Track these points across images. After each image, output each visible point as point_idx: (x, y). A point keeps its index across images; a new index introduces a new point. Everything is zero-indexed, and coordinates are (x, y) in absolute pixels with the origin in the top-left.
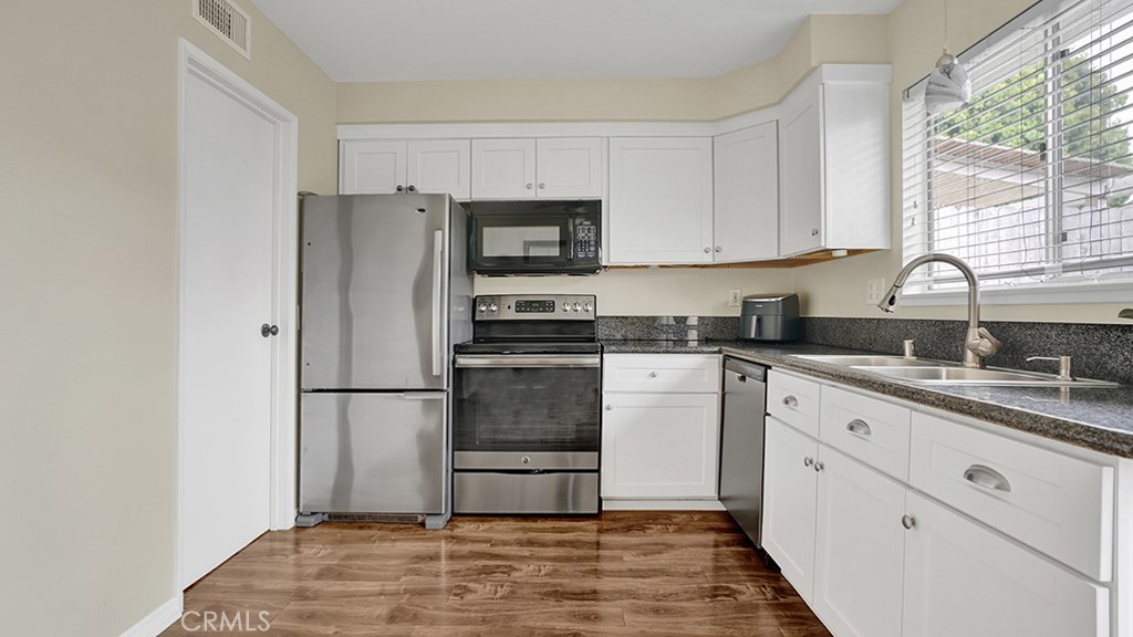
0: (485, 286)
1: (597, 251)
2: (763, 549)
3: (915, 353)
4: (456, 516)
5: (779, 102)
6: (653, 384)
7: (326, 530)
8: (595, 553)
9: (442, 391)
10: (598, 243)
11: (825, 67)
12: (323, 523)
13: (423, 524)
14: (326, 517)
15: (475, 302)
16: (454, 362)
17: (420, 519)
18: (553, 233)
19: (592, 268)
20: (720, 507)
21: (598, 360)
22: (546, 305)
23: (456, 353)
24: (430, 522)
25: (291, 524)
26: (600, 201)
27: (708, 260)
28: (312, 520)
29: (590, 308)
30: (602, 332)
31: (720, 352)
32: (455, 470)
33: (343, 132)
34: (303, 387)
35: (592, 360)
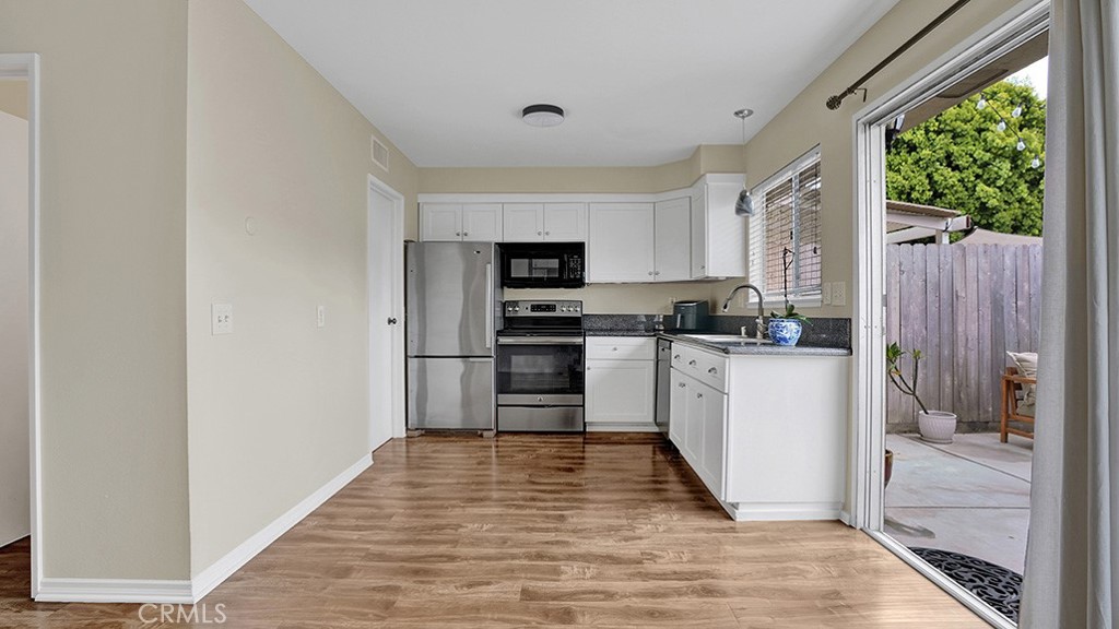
0: (511, 294)
1: (581, 275)
2: (670, 441)
3: (746, 334)
4: (499, 433)
5: (691, 186)
6: (616, 354)
7: (424, 438)
8: (581, 455)
9: (490, 357)
10: (583, 269)
11: (708, 175)
12: (422, 435)
13: (481, 436)
14: (423, 432)
15: (504, 305)
16: (497, 341)
17: (479, 432)
18: (554, 263)
19: (579, 283)
20: (656, 429)
21: (582, 340)
22: (550, 308)
23: (498, 335)
24: (485, 433)
25: (405, 435)
26: (583, 244)
27: (651, 279)
28: (417, 433)
29: (579, 309)
30: (586, 324)
31: (654, 336)
32: (498, 405)
33: (422, 198)
34: (409, 354)
35: (579, 340)
